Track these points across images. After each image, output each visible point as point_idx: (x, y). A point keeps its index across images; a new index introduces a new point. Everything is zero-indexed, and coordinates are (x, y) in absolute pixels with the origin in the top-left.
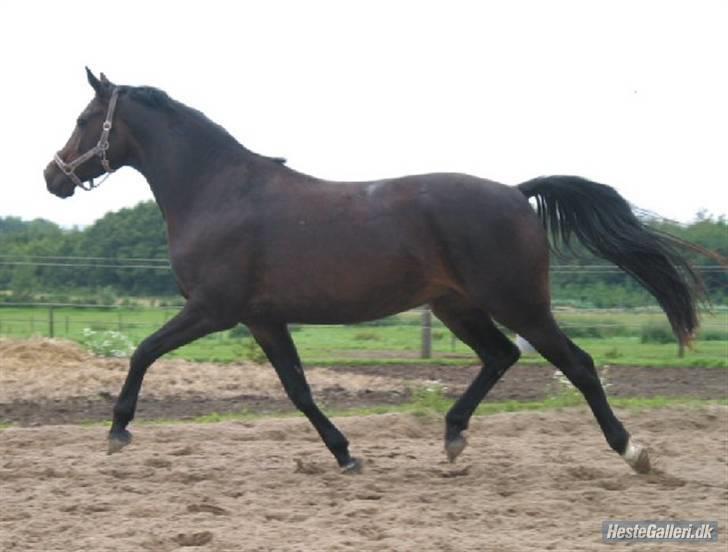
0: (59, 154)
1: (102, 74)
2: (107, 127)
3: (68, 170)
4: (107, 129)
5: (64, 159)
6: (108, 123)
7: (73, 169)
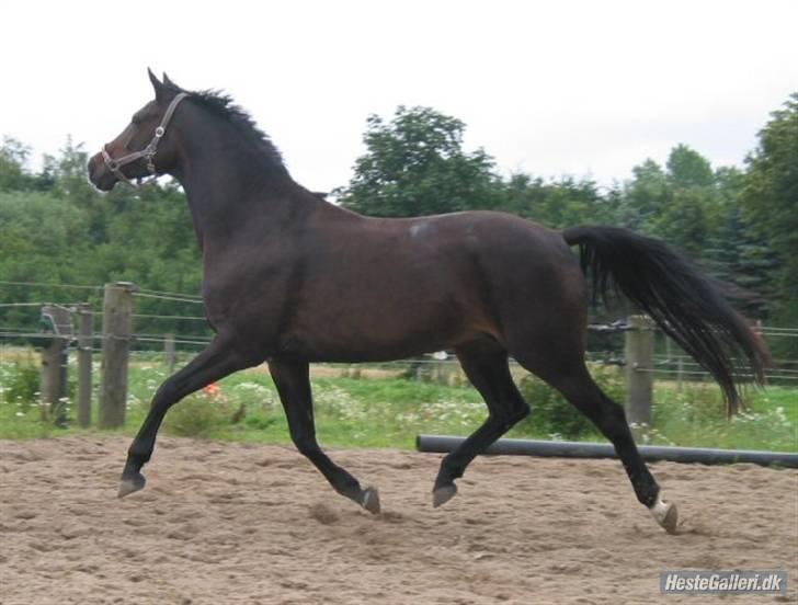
0: (107, 148)
1: (165, 77)
2: (159, 133)
3: (114, 166)
4: (158, 136)
5: (110, 154)
6: (161, 129)
7: (118, 166)
